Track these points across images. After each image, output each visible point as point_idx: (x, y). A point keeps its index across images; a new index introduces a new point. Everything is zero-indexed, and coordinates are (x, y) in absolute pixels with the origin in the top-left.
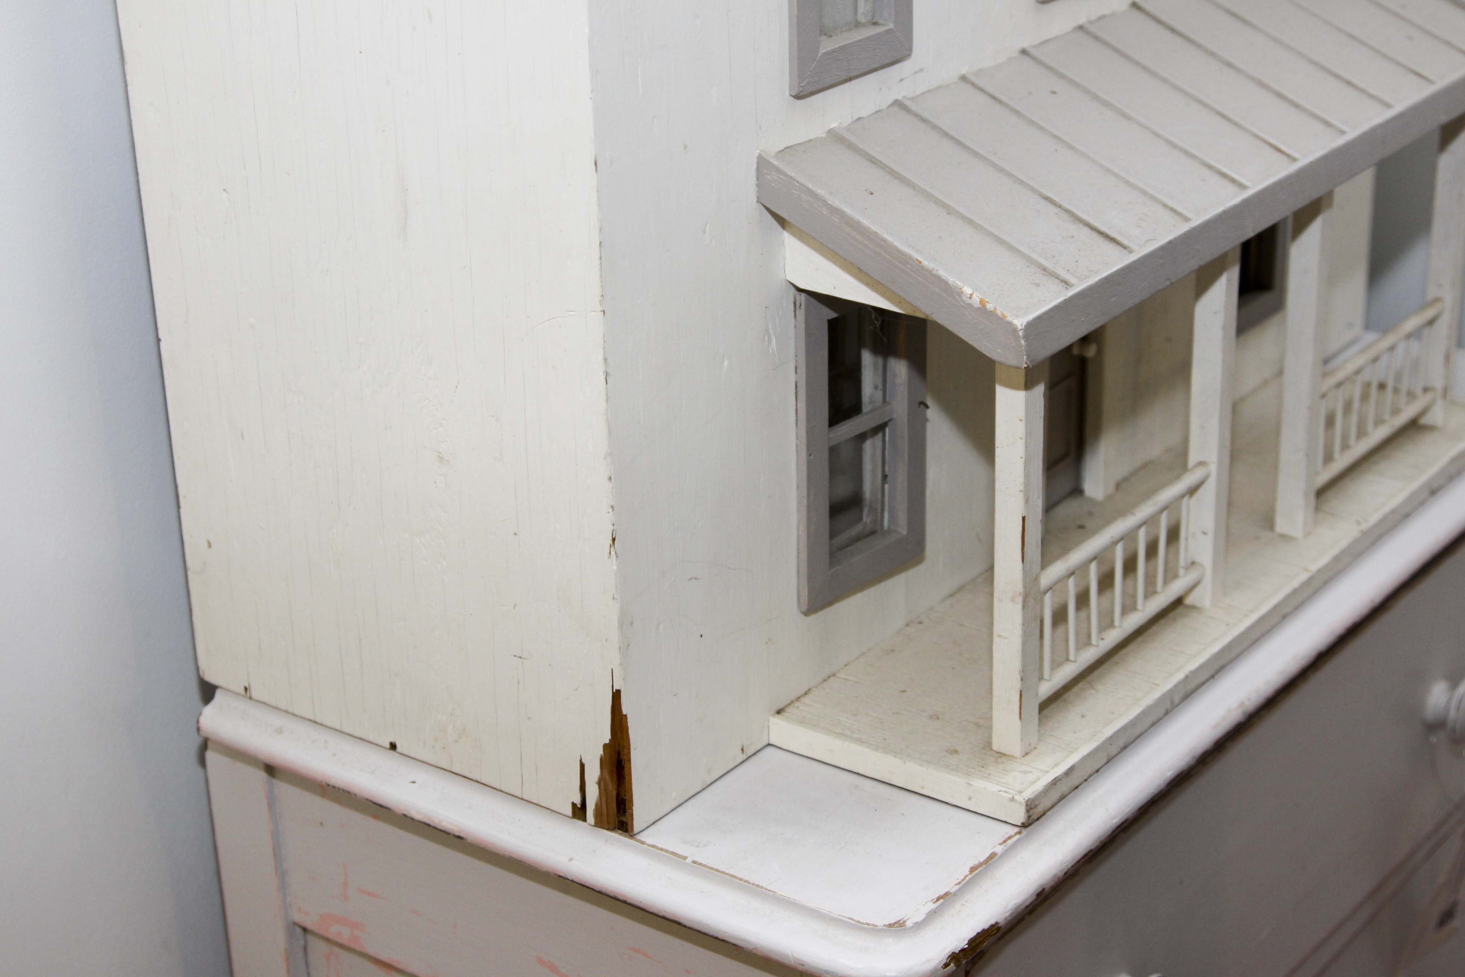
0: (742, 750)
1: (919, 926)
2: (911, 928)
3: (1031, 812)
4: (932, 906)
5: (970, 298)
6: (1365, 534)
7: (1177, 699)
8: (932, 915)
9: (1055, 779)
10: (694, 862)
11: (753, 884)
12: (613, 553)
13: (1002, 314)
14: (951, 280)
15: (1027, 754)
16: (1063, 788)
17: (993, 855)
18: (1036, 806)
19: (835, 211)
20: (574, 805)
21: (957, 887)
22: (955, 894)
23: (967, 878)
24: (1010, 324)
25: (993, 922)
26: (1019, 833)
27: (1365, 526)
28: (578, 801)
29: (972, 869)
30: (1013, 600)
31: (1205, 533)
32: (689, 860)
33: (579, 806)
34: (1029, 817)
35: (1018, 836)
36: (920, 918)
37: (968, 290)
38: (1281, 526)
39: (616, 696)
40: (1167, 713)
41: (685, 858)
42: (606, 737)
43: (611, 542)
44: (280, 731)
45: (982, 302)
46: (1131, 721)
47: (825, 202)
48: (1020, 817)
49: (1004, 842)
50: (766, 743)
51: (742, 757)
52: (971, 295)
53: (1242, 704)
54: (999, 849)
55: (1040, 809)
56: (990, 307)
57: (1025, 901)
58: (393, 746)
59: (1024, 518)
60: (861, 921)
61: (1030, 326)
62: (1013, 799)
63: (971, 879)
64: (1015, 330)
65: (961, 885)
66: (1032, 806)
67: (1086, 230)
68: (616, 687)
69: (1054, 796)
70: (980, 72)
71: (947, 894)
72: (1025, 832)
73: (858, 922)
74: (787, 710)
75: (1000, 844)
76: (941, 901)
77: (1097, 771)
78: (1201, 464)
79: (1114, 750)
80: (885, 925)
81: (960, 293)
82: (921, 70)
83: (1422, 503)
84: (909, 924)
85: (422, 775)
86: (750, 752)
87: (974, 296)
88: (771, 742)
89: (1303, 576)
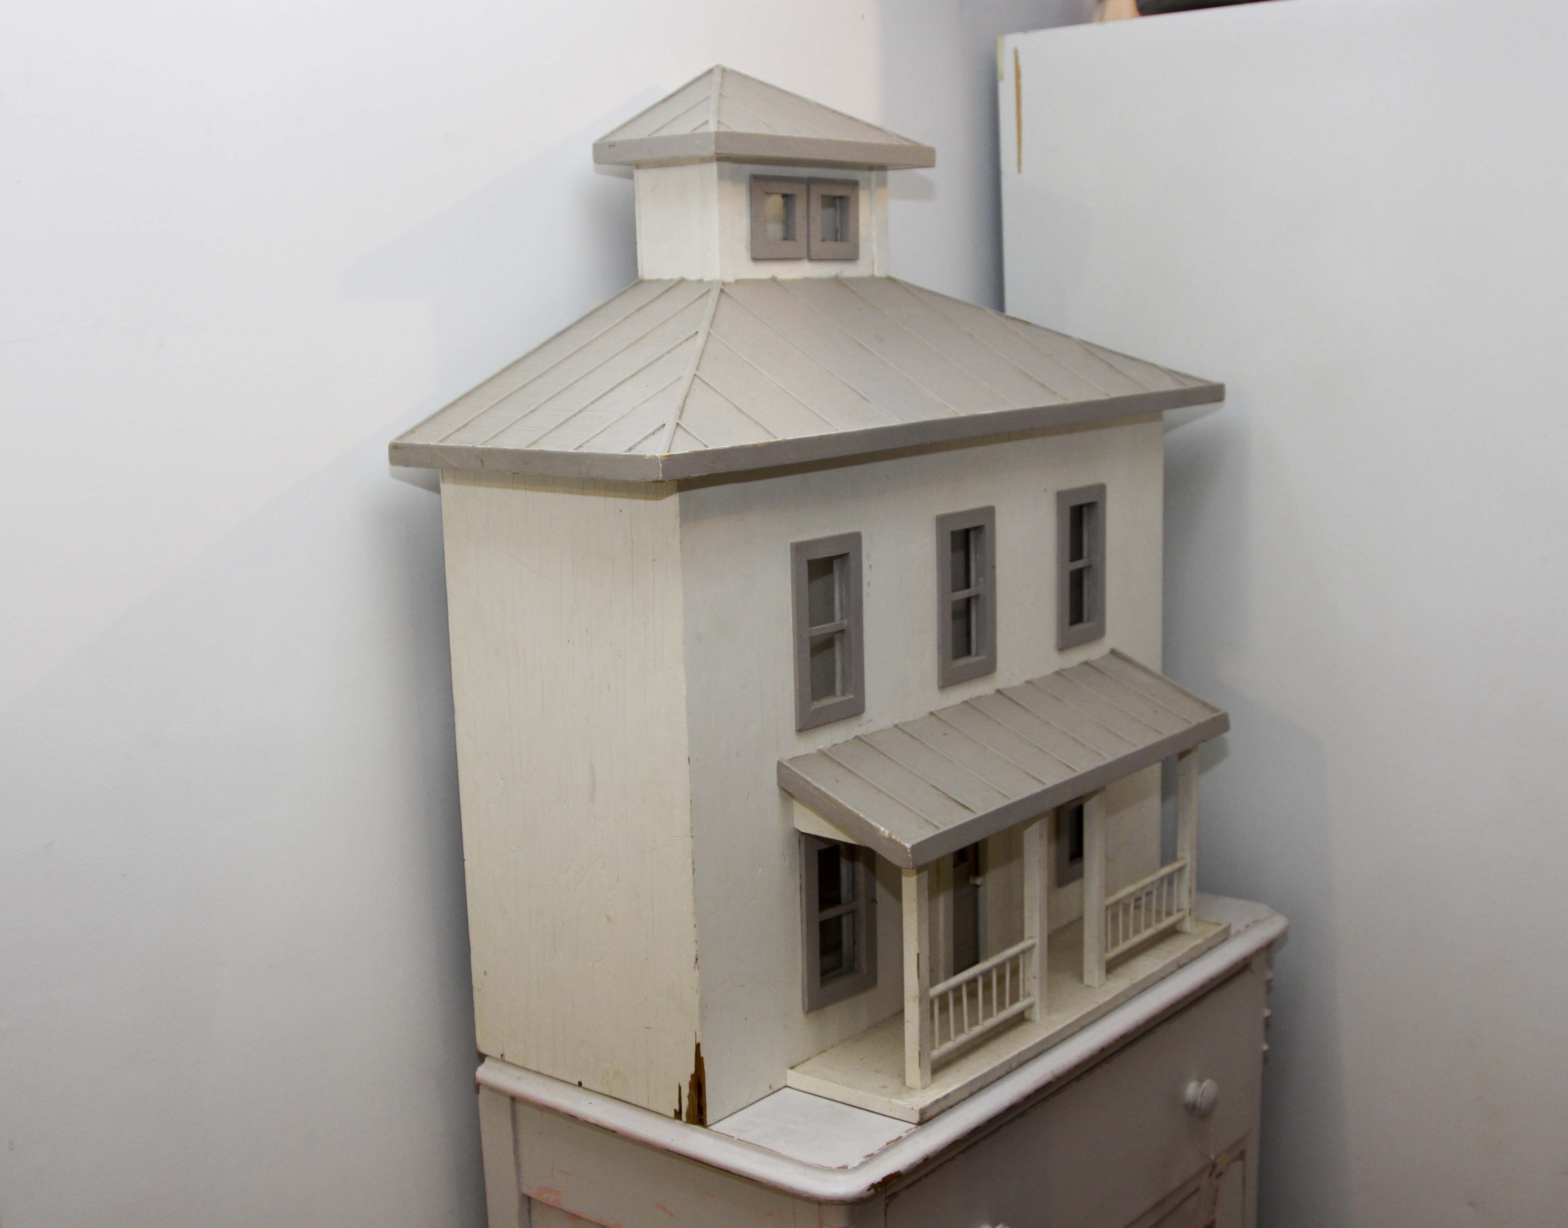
0: (770, 1087)
1: (855, 1169)
2: (851, 1170)
3: (923, 1116)
4: (863, 1160)
5: (884, 833)
6: (1134, 986)
7: (1014, 1065)
8: (862, 1164)
9: (939, 1100)
10: (738, 1139)
11: (769, 1149)
12: (696, 967)
13: (900, 841)
14: (874, 823)
15: (924, 1088)
16: (943, 1105)
17: (900, 1138)
18: (926, 1113)
19: (816, 788)
20: (675, 1111)
21: (878, 1152)
22: (877, 1155)
23: (885, 1148)
24: (904, 846)
25: (897, 1170)
26: (916, 1128)
27: (1135, 981)
28: (677, 1108)
29: (888, 1144)
30: (914, 1001)
31: (1034, 978)
32: (735, 1139)
33: (678, 1111)
34: (921, 1119)
35: (915, 1129)
36: (856, 1164)
37: (882, 829)
38: (1086, 980)
39: (698, 1046)
41: (733, 1137)
42: (692, 1070)
43: (695, 961)
44: (519, 1078)
45: (889, 835)
46: (985, 1074)
47: (810, 783)
48: (916, 1118)
49: (907, 1131)
50: (784, 1085)
51: (771, 1091)
52: (884, 831)
53: (1052, 1071)
54: (904, 1135)
55: (928, 1115)
56: (894, 837)
57: (916, 1162)
58: (580, 1084)
59: (918, 955)
60: (824, 1166)
61: (914, 847)
62: (912, 1109)
63: (887, 1148)
64: (905, 849)
65: (880, 1150)
66: (923, 1114)
67: (953, 803)
68: (697, 1042)
69: (937, 1109)
70: (906, 724)
71: (872, 1154)
72: (919, 1127)
74: (797, 1067)
75: (905, 1132)
76: (868, 1158)
78: (1031, 937)
79: (974, 1089)
80: (837, 1168)
81: (878, 830)
82: (871, 721)
83: (1173, 972)
84: (849, 1168)
85: (595, 1100)
86: (775, 1088)
87: (886, 832)
88: (788, 1084)
89: (1094, 1006)
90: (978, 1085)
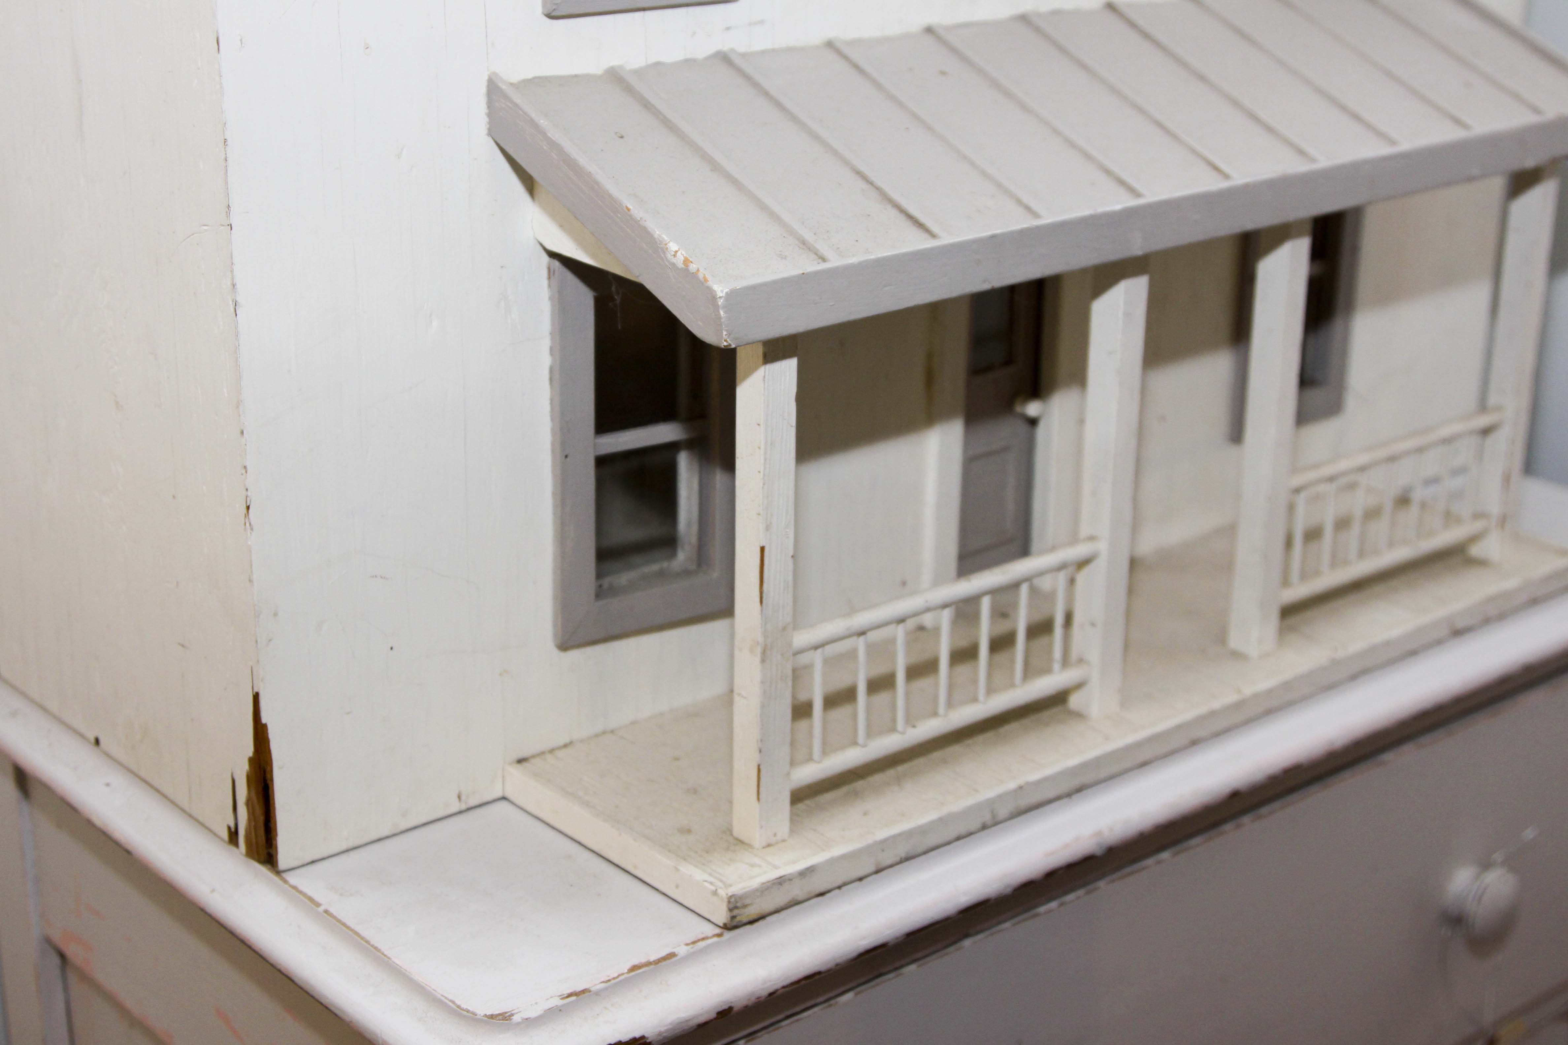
0: (459, 797)
1: (530, 1023)
2: (518, 1024)
3: (735, 912)
4: (558, 1002)
5: (675, 256)
6: (1335, 663)
7: (1003, 813)
8: (551, 1014)
9: (781, 877)
10: (326, 911)
11: (372, 946)
12: (248, 524)
13: (704, 277)
14: (657, 233)
15: (769, 845)
16: (797, 890)
17: (672, 955)
18: (745, 906)
19: (554, 145)
20: (229, 828)
21: (603, 985)
22: (597, 993)
23: (622, 977)
24: (710, 289)
25: (637, 1035)
26: (719, 935)
27: (1341, 654)
28: (232, 825)
29: (634, 968)
30: (752, 651)
31: (1093, 625)
32: (321, 909)
33: (233, 830)
34: (733, 917)
35: (715, 939)
36: (533, 1013)
37: (673, 247)
38: (1235, 641)
39: (256, 698)
40: (984, 827)
41: (318, 905)
42: (249, 749)
43: (245, 511)
45: (686, 261)
46: (920, 827)
47: (543, 133)
48: (721, 916)
49: (694, 943)
50: (499, 794)
51: (456, 807)
52: (676, 252)
53: (1098, 834)
54: (682, 951)
55: (752, 911)
56: (693, 267)
57: (694, 1017)
58: (97, 742)
59: (762, 549)
60: (462, 1006)
61: (732, 295)
62: (715, 893)
63: (626, 979)
64: (713, 298)
65: (609, 983)
66: (739, 905)
67: (893, 213)
68: (256, 690)
69: (779, 898)
70: (856, 43)
71: (584, 991)
72: (728, 935)
73: (459, 1007)
74: (532, 761)
75: (687, 945)
76: (573, 998)
77: (860, 879)
79: (888, 858)
80: (486, 1016)
81: (665, 250)
82: (762, 22)
83: (1439, 642)
84: (516, 1018)
85: (118, 779)
86: (473, 802)
87: (679, 254)
88: (508, 794)
89: (1231, 698)
90: (902, 851)
